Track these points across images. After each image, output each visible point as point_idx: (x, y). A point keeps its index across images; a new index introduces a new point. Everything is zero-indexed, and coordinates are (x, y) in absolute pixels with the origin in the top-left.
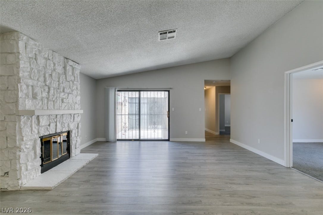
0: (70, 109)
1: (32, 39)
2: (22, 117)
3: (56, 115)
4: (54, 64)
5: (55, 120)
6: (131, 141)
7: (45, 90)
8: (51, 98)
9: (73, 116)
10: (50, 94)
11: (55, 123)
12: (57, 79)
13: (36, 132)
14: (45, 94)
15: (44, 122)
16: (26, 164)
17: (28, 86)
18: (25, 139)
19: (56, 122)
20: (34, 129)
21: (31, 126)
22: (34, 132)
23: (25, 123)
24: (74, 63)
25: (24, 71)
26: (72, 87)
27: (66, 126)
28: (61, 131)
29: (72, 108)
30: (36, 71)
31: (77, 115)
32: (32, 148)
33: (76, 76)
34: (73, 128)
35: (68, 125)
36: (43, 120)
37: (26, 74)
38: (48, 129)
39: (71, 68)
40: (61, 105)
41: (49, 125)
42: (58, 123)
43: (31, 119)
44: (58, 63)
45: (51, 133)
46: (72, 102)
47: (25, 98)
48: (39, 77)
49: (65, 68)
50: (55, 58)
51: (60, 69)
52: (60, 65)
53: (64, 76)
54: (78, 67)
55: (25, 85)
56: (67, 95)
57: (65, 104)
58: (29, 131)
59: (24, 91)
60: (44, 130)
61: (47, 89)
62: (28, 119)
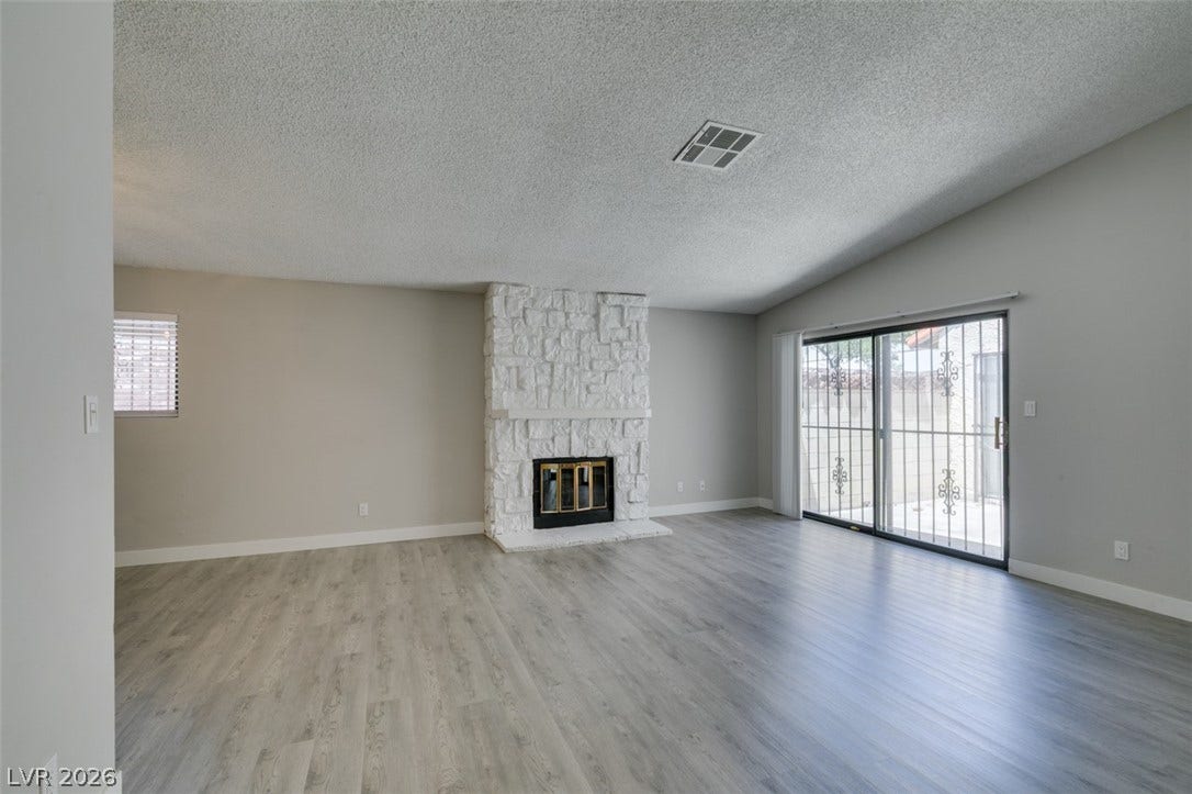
0: (613, 406)
1: (516, 285)
2: (497, 422)
3: (571, 421)
4: (567, 315)
5: (567, 431)
6: (849, 528)
7: (543, 372)
8: (556, 385)
9: (620, 423)
10: (556, 379)
11: (568, 437)
12: (574, 344)
13: (524, 448)
14: (543, 380)
15: (537, 432)
16: (504, 500)
17: (509, 368)
18: (500, 458)
19: (570, 434)
20: (517, 442)
21: (513, 438)
22: (519, 448)
23: (503, 432)
24: (626, 297)
25: (501, 345)
26: (617, 356)
27: (599, 444)
28: (584, 455)
29: (618, 404)
30: (525, 339)
31: (636, 422)
32: (514, 476)
33: (634, 326)
34: (622, 452)
35: (606, 444)
36: (536, 428)
37: (505, 348)
38: (548, 446)
39: (614, 313)
40: (583, 399)
41: (553, 440)
42: (574, 437)
43: (511, 424)
44: (578, 311)
45: (557, 456)
46: (619, 391)
47: (505, 389)
48: (531, 348)
49: (596, 316)
50: (570, 303)
51: (582, 322)
52: (584, 313)
53: (594, 334)
54: (638, 304)
55: (504, 368)
56: (602, 375)
57: (598, 396)
58: (508, 445)
59: (501, 378)
60: (541, 447)
61: (550, 370)
62: (508, 424)
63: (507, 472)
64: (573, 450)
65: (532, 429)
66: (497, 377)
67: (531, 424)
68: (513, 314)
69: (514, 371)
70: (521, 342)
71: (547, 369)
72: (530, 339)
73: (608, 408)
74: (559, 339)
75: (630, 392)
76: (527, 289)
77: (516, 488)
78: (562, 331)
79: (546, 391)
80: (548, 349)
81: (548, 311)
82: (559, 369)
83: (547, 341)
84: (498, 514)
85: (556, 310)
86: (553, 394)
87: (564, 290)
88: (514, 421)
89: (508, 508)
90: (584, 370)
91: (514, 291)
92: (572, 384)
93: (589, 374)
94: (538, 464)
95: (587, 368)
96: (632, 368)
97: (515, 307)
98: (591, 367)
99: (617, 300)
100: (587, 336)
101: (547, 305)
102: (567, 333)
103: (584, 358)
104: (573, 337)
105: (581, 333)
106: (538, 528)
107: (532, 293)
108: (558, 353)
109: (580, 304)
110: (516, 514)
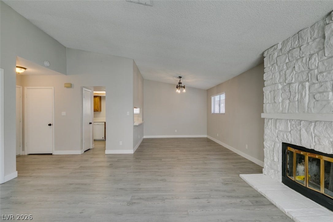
2: (265, 119)
3: (301, 121)
5: (299, 128)
13: (275, 134)
15: (281, 126)
18: (266, 137)
21: (271, 128)
22: (273, 134)
23: (267, 125)
25: (267, 81)
30: (277, 75)
36: (280, 124)
37: (269, 82)
38: (287, 136)
40: (312, 106)
41: (290, 132)
42: (304, 131)
43: (270, 122)
44: (309, 40)
45: (293, 143)
48: (280, 78)
50: (302, 38)
55: (268, 92)
58: (269, 131)
59: (267, 97)
60: (284, 136)
61: (289, 89)
62: (269, 121)
63: (268, 145)
64: (303, 141)
65: (278, 125)
66: (266, 98)
67: (278, 121)
68: (272, 63)
69: (272, 92)
70: (275, 77)
71: (287, 89)
72: (280, 73)
74: (294, 67)
76: (276, 47)
77: (272, 154)
78: (297, 60)
79: (287, 102)
80: (287, 76)
81: (289, 52)
82: (296, 86)
83: (287, 71)
85: (294, 48)
86: (291, 104)
87: (298, 33)
88: (271, 119)
89: (268, 163)
90: (313, 84)
91: (271, 51)
92: (302, 94)
93: (317, 86)
94: (285, 145)
97: (273, 58)
98: (317, 80)
101: (288, 49)
102: (299, 61)
103: (311, 75)
104: (304, 61)
105: (311, 56)
106: (285, 184)
107: (280, 47)
108: (294, 76)
109: (311, 34)
110: (272, 168)
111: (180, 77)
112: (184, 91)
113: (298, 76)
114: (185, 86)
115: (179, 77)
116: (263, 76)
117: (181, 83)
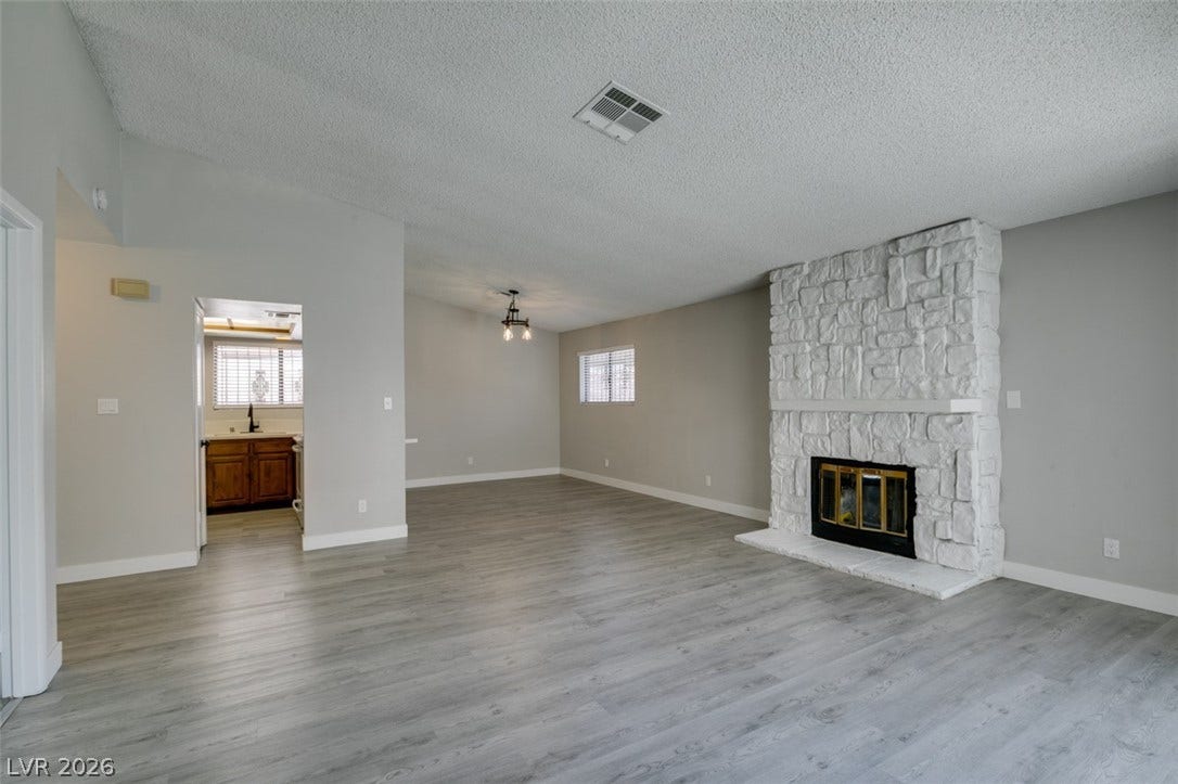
0: (911, 394)
1: (789, 267)
3: (850, 414)
4: (847, 283)
5: (846, 427)
7: (818, 356)
8: (832, 371)
9: (921, 420)
10: (833, 364)
11: (846, 434)
12: (855, 317)
13: (800, 443)
14: (819, 366)
15: (811, 426)
16: (780, 495)
17: (786, 357)
18: (776, 451)
19: (849, 431)
20: (792, 436)
21: (788, 431)
22: (794, 442)
23: (780, 425)
24: (928, 235)
25: (778, 333)
26: (917, 322)
27: (890, 447)
28: (869, 459)
29: (918, 391)
30: (801, 324)
31: (949, 419)
32: (790, 472)
33: (948, 272)
34: (926, 462)
35: (899, 447)
36: (809, 421)
37: (782, 336)
38: (823, 443)
39: (914, 261)
40: (868, 387)
41: (829, 435)
42: (854, 432)
43: (786, 417)
44: (863, 273)
45: (834, 456)
46: (923, 372)
47: (781, 379)
48: (807, 332)
49: (886, 275)
50: (850, 266)
51: (865, 287)
52: (870, 275)
53: (882, 299)
54: (950, 239)
55: (780, 356)
56: (894, 352)
57: (888, 383)
58: (783, 438)
59: (778, 368)
60: (816, 443)
61: (825, 353)
62: (783, 416)
63: (782, 466)
64: (853, 450)
65: (804, 422)
66: (774, 367)
67: (804, 416)
68: (789, 298)
69: (790, 359)
70: (796, 327)
71: (822, 353)
72: (806, 322)
73: (904, 398)
74: (836, 315)
75: (942, 373)
76: (798, 268)
77: (791, 484)
78: (841, 304)
79: (823, 378)
80: (823, 329)
81: (825, 285)
82: (838, 350)
83: (822, 321)
84: (775, 509)
85: (835, 281)
86: (830, 383)
87: (843, 254)
88: (789, 412)
89: (782, 503)
90: (870, 349)
91: (787, 273)
92: (851, 367)
93: (875, 354)
94: (817, 462)
95: (872, 345)
96: (946, 338)
97: (791, 290)
98: (877, 344)
99: (916, 243)
100: (872, 303)
101: (823, 278)
102: (846, 306)
103: (867, 333)
104: (854, 309)
105: (866, 301)
106: (818, 536)
107: (806, 270)
108: (835, 332)
109: (865, 264)
110: (790, 512)
111: (515, 292)
112: (527, 334)
113: (844, 333)
114: (527, 320)
115: (511, 291)
116: (768, 323)
117: (517, 311)
